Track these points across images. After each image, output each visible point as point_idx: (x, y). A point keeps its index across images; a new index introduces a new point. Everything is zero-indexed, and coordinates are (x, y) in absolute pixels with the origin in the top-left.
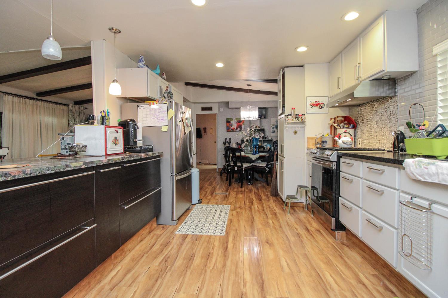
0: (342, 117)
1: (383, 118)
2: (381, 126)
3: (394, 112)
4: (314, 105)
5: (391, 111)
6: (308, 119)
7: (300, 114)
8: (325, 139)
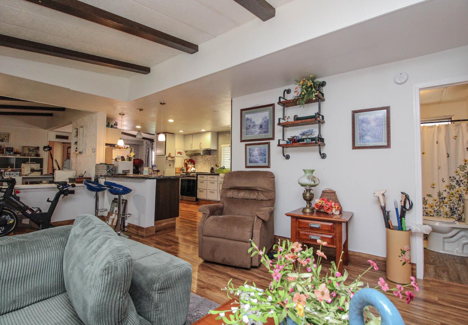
0: (189, 159)
1: (206, 162)
2: (205, 164)
4: (179, 153)
6: (177, 159)
7: (173, 157)
8: (183, 169)
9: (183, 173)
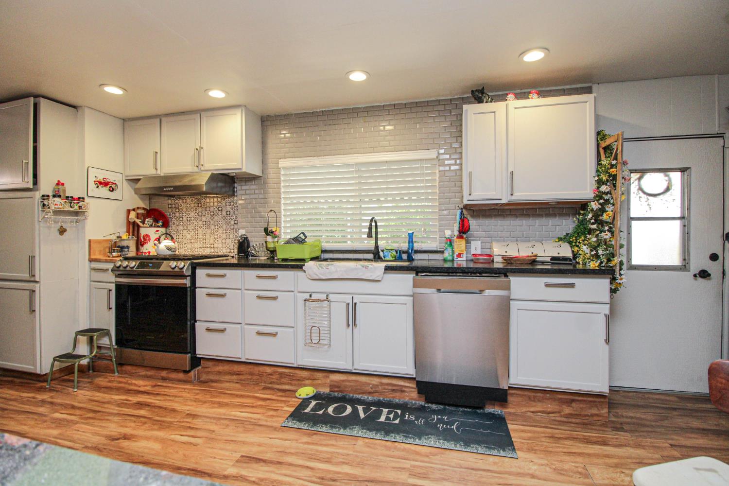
0: (144, 209)
1: (216, 218)
2: (212, 227)
3: (232, 213)
4: (101, 183)
5: (227, 212)
6: (92, 207)
7: (76, 196)
8: (124, 244)
9: (126, 259)
